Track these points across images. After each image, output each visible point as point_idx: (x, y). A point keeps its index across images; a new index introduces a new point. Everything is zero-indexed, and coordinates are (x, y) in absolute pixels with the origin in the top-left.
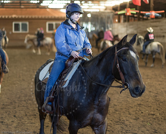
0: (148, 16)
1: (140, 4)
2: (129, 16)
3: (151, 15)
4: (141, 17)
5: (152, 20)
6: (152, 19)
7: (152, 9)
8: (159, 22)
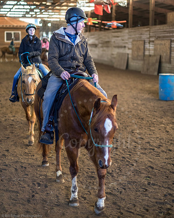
0: (110, 26)
1: (101, 14)
2: (90, 26)
3: (113, 25)
4: (102, 27)
5: (114, 31)
6: (114, 29)
7: (114, 19)
8: (121, 32)
